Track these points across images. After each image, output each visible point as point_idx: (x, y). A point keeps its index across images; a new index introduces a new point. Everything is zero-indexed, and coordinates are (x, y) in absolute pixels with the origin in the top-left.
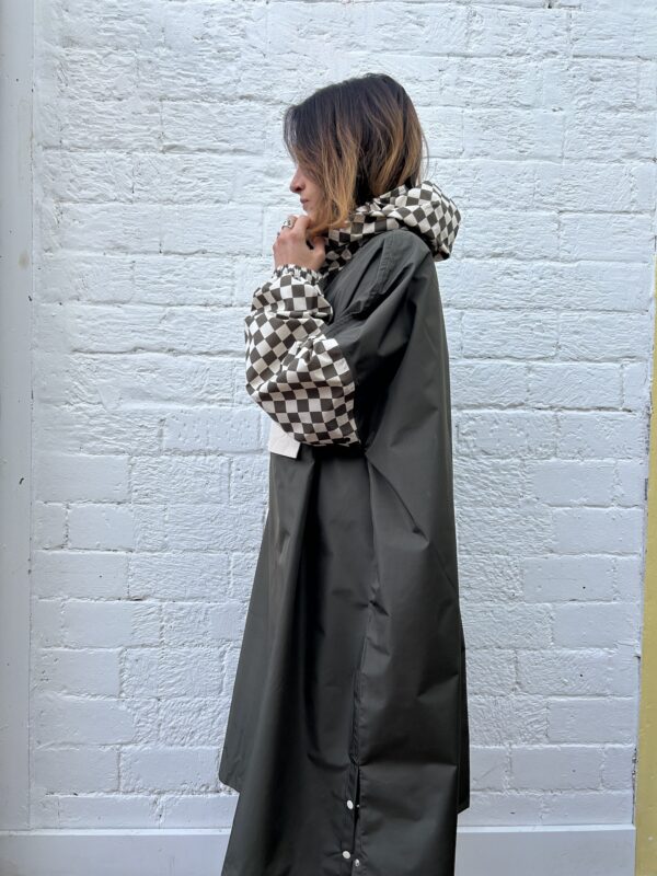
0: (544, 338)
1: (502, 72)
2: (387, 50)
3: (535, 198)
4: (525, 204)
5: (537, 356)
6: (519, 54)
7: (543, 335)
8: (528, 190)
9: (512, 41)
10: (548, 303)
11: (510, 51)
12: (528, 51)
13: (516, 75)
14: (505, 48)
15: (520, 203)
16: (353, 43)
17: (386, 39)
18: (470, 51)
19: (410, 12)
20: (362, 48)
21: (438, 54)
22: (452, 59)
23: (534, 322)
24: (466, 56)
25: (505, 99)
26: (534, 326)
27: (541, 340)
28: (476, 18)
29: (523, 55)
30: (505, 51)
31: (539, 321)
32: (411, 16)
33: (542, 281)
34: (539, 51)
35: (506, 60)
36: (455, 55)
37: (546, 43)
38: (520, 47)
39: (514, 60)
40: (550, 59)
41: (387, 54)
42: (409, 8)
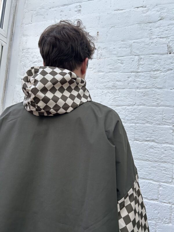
0: (167, 174)
1: (151, 77)
2: (111, 72)
3: (163, 120)
4: (159, 123)
5: (164, 181)
6: (157, 70)
7: (166, 173)
8: (160, 118)
9: (155, 67)
10: (168, 161)
11: (154, 70)
12: (161, 69)
13: (156, 78)
14: (152, 69)
15: (157, 122)
16: (100, 71)
17: (110, 69)
18: (139, 71)
19: (119, 60)
20: (103, 72)
21: (128, 72)
22: (133, 73)
23: (162, 167)
24: (138, 72)
25: (151, 86)
26: (162, 169)
27: (165, 175)
28: (142, 60)
29: (158, 71)
30: (152, 70)
31: (165, 167)
32: (119, 61)
33: (166, 152)
34: (165, 69)
35: (152, 73)
36: (134, 72)
37: (168, 66)
38: (158, 68)
39: (155, 73)
40: (169, 72)
41: (111, 73)
42: (118, 59)
